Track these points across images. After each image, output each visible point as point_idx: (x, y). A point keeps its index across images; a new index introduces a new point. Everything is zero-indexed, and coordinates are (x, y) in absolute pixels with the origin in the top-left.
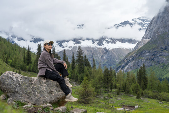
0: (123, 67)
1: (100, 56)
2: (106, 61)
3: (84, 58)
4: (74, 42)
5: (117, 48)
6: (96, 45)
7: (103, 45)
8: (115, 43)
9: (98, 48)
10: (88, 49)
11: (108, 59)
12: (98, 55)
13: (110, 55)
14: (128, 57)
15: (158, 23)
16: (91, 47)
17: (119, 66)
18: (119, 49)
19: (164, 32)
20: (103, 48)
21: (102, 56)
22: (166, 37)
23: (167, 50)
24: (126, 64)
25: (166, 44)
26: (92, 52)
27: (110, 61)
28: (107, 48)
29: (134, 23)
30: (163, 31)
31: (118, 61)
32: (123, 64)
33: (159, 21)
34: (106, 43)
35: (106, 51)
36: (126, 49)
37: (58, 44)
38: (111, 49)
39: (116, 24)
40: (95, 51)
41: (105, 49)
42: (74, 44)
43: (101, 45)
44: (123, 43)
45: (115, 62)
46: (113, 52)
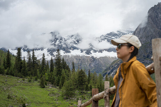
0: (109, 74)
1: (88, 64)
2: (93, 69)
3: (62, 61)
4: (64, 52)
5: (103, 56)
6: (84, 54)
7: (91, 54)
8: (101, 52)
9: (86, 57)
10: (77, 57)
11: (95, 66)
12: (86, 63)
13: (97, 63)
14: (114, 64)
15: (141, 33)
16: (79, 56)
17: (105, 73)
18: (106, 57)
19: (146, 42)
20: (90, 57)
21: (90, 64)
22: (148, 46)
23: (149, 58)
24: (112, 71)
25: (148, 52)
26: (81, 61)
27: (97, 68)
28: (95, 56)
29: (119, 34)
30: (145, 40)
31: (104, 68)
32: (109, 71)
33: (141, 32)
34: (93, 52)
35: (94, 59)
36: (112, 57)
37: (50, 53)
38: (98, 57)
39: (103, 35)
40: (83, 59)
41: (92, 57)
42: (64, 53)
43: (89, 54)
44: (109, 52)
45: (101, 69)
46: (100, 60)
